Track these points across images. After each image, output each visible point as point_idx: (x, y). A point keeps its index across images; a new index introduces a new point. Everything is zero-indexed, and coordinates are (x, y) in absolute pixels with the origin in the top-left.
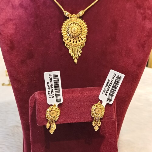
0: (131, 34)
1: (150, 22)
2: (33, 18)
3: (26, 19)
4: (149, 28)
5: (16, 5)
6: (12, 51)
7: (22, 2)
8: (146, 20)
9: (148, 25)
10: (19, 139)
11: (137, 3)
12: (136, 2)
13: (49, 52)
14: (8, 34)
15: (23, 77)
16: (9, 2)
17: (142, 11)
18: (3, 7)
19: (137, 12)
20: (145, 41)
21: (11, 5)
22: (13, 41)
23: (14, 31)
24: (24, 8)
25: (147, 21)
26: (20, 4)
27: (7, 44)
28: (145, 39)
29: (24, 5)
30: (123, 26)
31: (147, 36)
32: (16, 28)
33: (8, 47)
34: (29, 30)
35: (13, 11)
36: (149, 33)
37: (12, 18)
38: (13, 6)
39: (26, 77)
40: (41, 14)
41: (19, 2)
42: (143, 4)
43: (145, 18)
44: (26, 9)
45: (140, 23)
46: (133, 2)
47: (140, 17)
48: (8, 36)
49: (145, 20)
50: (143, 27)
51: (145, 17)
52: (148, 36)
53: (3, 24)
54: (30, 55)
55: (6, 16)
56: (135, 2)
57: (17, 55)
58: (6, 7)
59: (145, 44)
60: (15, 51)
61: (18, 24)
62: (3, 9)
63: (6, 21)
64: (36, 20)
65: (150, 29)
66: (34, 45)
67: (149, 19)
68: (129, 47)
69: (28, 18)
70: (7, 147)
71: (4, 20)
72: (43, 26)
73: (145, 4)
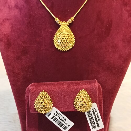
0: (118, 31)
3: (21, 19)
7: (17, 3)
13: (42, 49)
14: (5, 33)
15: (19, 72)
16: (6, 3)
17: (128, 8)
19: (124, 9)
21: (8, 6)
22: (9, 39)
23: (10, 30)
26: (16, 5)
29: (19, 6)
32: (12, 27)
35: (9, 12)
37: (8, 18)
39: (21, 71)
40: (34, 15)
41: (14, 3)
44: (20, 9)
45: (126, 20)
48: (5, 34)
50: (129, 23)
54: (25, 52)
57: (13, 52)
60: (11, 48)
61: (13, 24)
64: (29, 20)
66: (28, 43)
71: (2, 20)
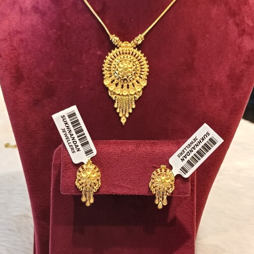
1: (252, 39)
2: (54, 30)
4: (250, 49)
5: (26, 7)
6: (18, 84)
8: (245, 36)
9: (248, 44)
10: (28, 238)
11: (230, 8)
12: (228, 6)
18: (4, 12)
20: (242, 71)
24: (40, 12)
25: (246, 38)
27: (11, 73)
28: (243, 67)
30: (205, 45)
31: (246, 62)
33: (13, 77)
34: (47, 50)
36: (249, 57)
38: (21, 9)
42: (240, 9)
43: (242, 33)
46: (223, 6)
47: (234, 31)
49: (242, 35)
51: (244, 31)
52: (248, 63)
53: (4, 40)
55: (9, 26)
56: (226, 6)
58: (9, 11)
59: (243, 76)
62: (5, 14)
63: (9, 34)
65: (252, 51)
67: (250, 34)
68: (216, 80)
69: (46, 30)
70: (7, 250)
72: (71, 42)
73: (243, 9)
